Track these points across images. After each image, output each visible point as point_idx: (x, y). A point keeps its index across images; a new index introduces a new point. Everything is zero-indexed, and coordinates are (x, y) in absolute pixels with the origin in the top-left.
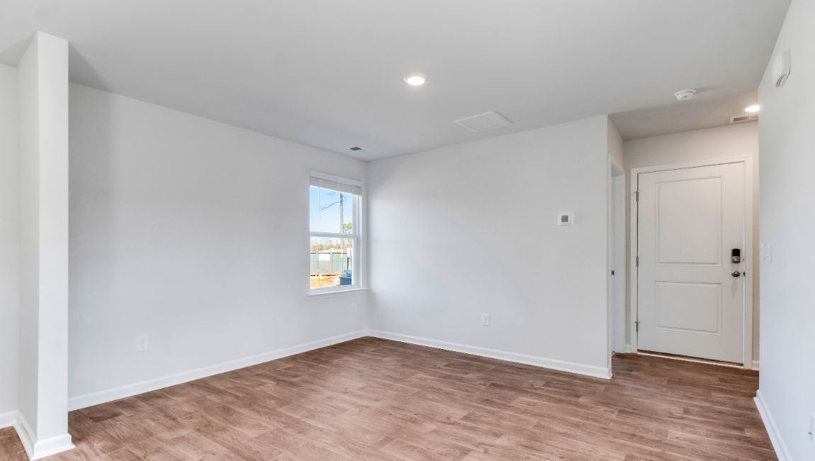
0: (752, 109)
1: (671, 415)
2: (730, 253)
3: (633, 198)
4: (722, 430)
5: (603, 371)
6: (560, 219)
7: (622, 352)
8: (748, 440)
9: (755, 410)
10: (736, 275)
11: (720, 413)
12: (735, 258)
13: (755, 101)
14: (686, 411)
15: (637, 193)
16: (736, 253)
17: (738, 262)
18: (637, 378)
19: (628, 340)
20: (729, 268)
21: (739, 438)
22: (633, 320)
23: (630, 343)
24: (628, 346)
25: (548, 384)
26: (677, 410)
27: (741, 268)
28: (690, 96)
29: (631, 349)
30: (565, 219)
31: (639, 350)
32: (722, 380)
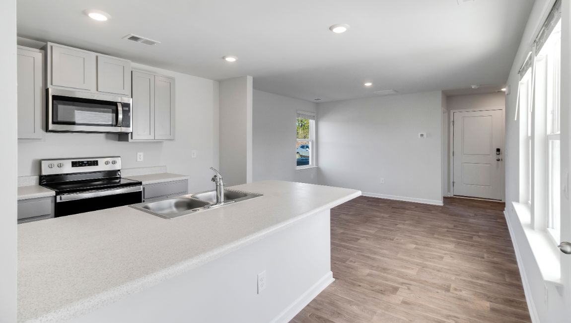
0: (504, 90)
1: (470, 216)
2: (496, 150)
3: (452, 124)
4: (489, 220)
5: (440, 203)
6: (419, 135)
7: (446, 196)
8: (499, 222)
9: (504, 215)
10: (498, 160)
11: (489, 215)
12: (498, 153)
13: (505, 88)
14: (475, 215)
15: (453, 122)
16: (498, 150)
17: (499, 154)
18: (455, 205)
19: (449, 191)
20: (495, 157)
21: (495, 222)
22: (452, 181)
23: (450, 192)
24: (449, 193)
25: (416, 207)
26: (471, 215)
27: (500, 157)
28: (477, 87)
29: (451, 195)
30: (422, 135)
31: (454, 195)
32: (491, 206)
